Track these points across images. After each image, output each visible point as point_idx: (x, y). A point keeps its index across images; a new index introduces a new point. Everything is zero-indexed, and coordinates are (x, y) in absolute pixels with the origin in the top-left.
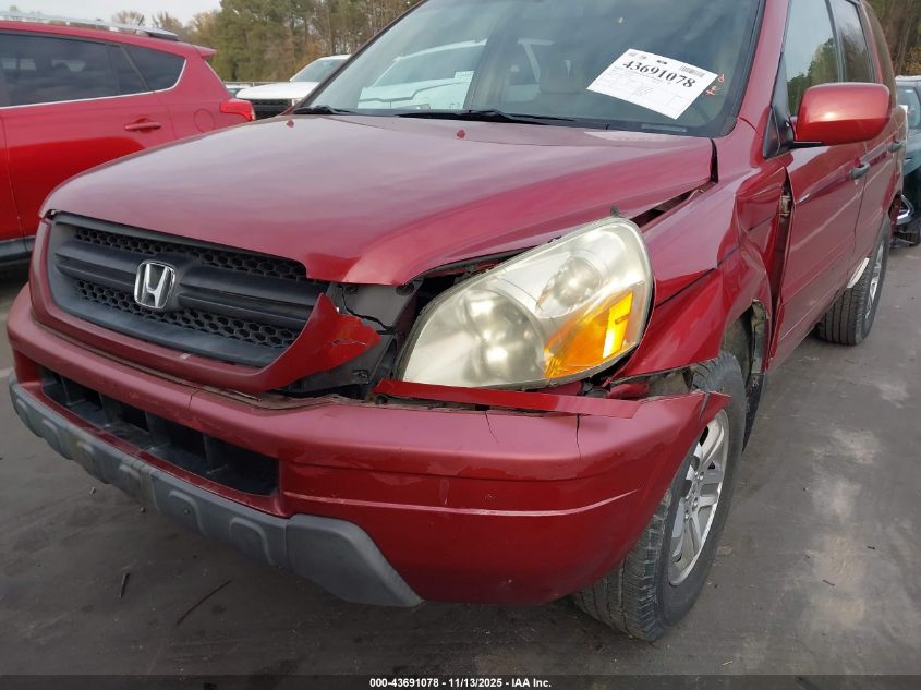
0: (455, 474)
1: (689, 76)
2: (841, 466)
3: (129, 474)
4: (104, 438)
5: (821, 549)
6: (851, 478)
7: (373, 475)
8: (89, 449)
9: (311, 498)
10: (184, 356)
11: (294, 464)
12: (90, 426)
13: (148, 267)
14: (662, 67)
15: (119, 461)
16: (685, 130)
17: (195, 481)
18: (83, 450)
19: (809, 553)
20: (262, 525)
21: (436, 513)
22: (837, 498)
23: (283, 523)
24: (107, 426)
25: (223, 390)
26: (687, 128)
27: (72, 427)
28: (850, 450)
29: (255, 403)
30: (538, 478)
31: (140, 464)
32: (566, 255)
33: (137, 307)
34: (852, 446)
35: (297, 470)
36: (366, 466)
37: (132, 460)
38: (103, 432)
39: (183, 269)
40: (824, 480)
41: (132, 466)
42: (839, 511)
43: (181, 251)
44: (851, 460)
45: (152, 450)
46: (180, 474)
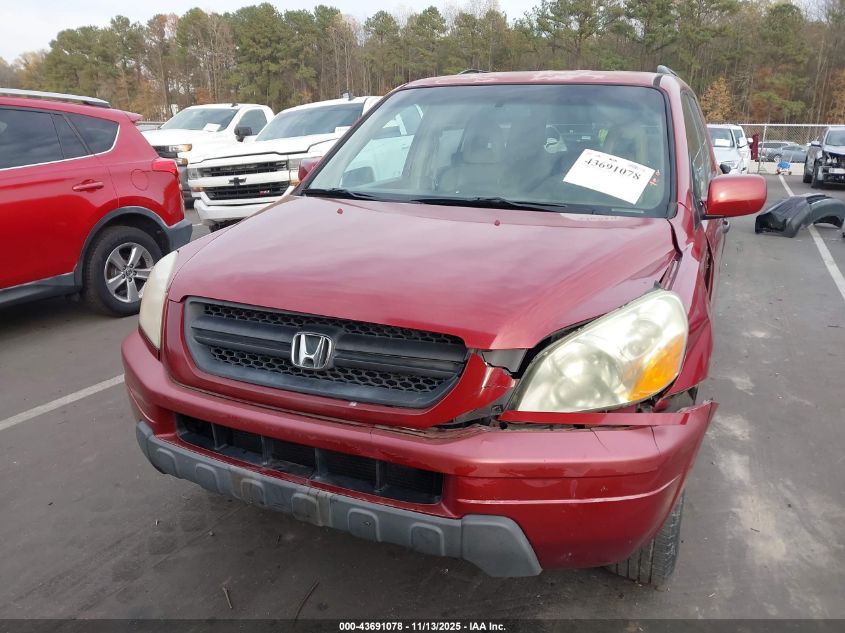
0: (582, 475)
1: (635, 171)
2: (730, 443)
3: (305, 500)
4: (267, 473)
5: (740, 506)
6: (741, 452)
7: (524, 481)
8: (259, 484)
9: (480, 502)
10: (353, 404)
11: (470, 478)
12: (250, 466)
13: (303, 337)
14: (615, 165)
15: (293, 491)
16: (642, 212)
17: (370, 500)
18: (251, 485)
19: (734, 510)
20: (440, 526)
21: (568, 504)
22: (736, 467)
23: (458, 523)
24: (264, 464)
25: (393, 427)
26: (645, 211)
27: (233, 467)
28: (730, 430)
29: (423, 435)
30: (637, 472)
31: (314, 491)
32: (634, 317)
33: (297, 369)
34: (732, 427)
35: (468, 482)
36: (520, 475)
37: (306, 488)
38: (264, 469)
39: (336, 337)
40: (723, 456)
41: (308, 494)
42: (741, 477)
43: (325, 323)
44: (735, 438)
45: (317, 479)
46: (355, 496)
